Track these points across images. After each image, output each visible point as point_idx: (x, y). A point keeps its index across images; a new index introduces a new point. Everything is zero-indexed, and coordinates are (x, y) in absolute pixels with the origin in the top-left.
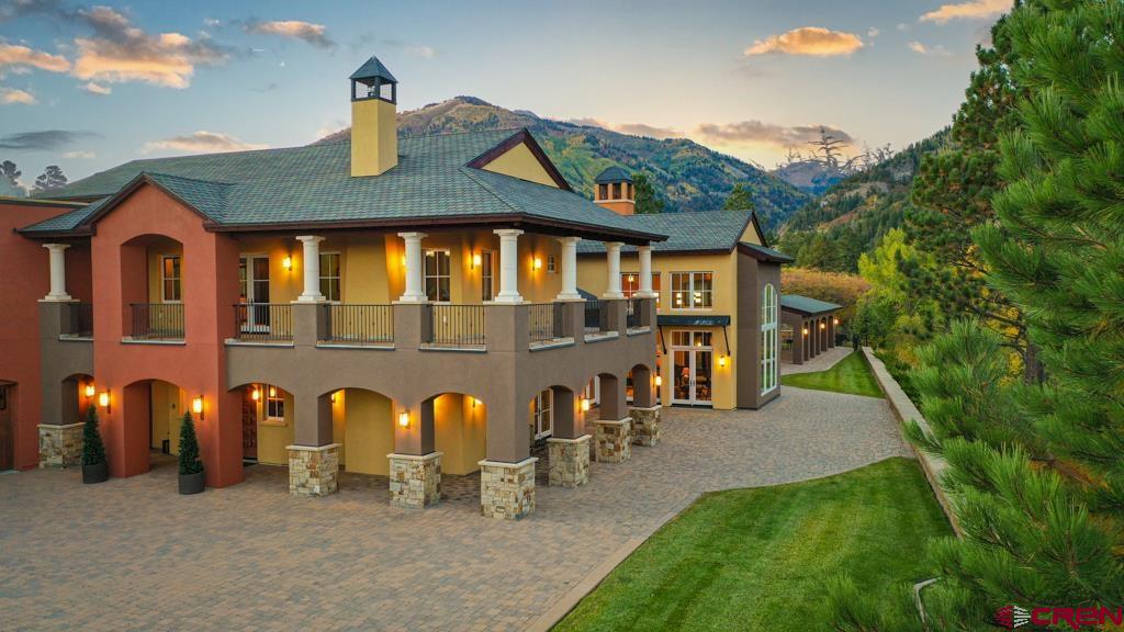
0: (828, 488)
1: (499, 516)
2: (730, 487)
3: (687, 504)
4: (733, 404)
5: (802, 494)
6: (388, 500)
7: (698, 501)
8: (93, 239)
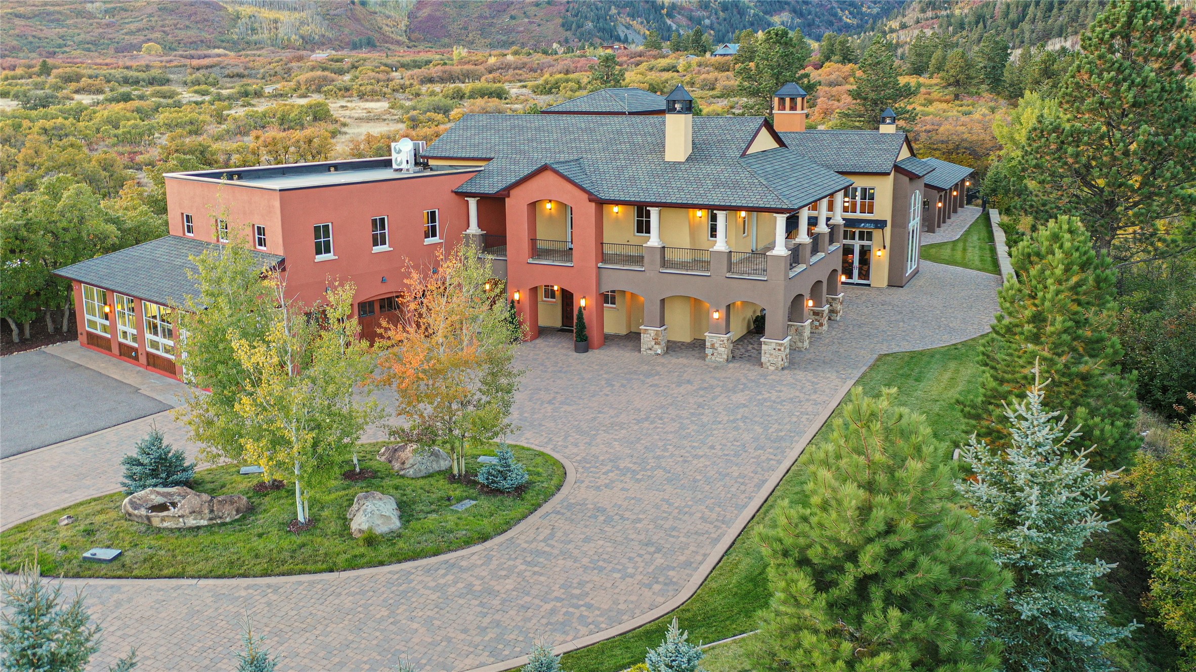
0: (953, 352)
1: (772, 368)
2: (894, 351)
3: (871, 362)
4: (885, 283)
5: (937, 356)
6: (704, 357)
7: (878, 360)
8: (507, 200)
